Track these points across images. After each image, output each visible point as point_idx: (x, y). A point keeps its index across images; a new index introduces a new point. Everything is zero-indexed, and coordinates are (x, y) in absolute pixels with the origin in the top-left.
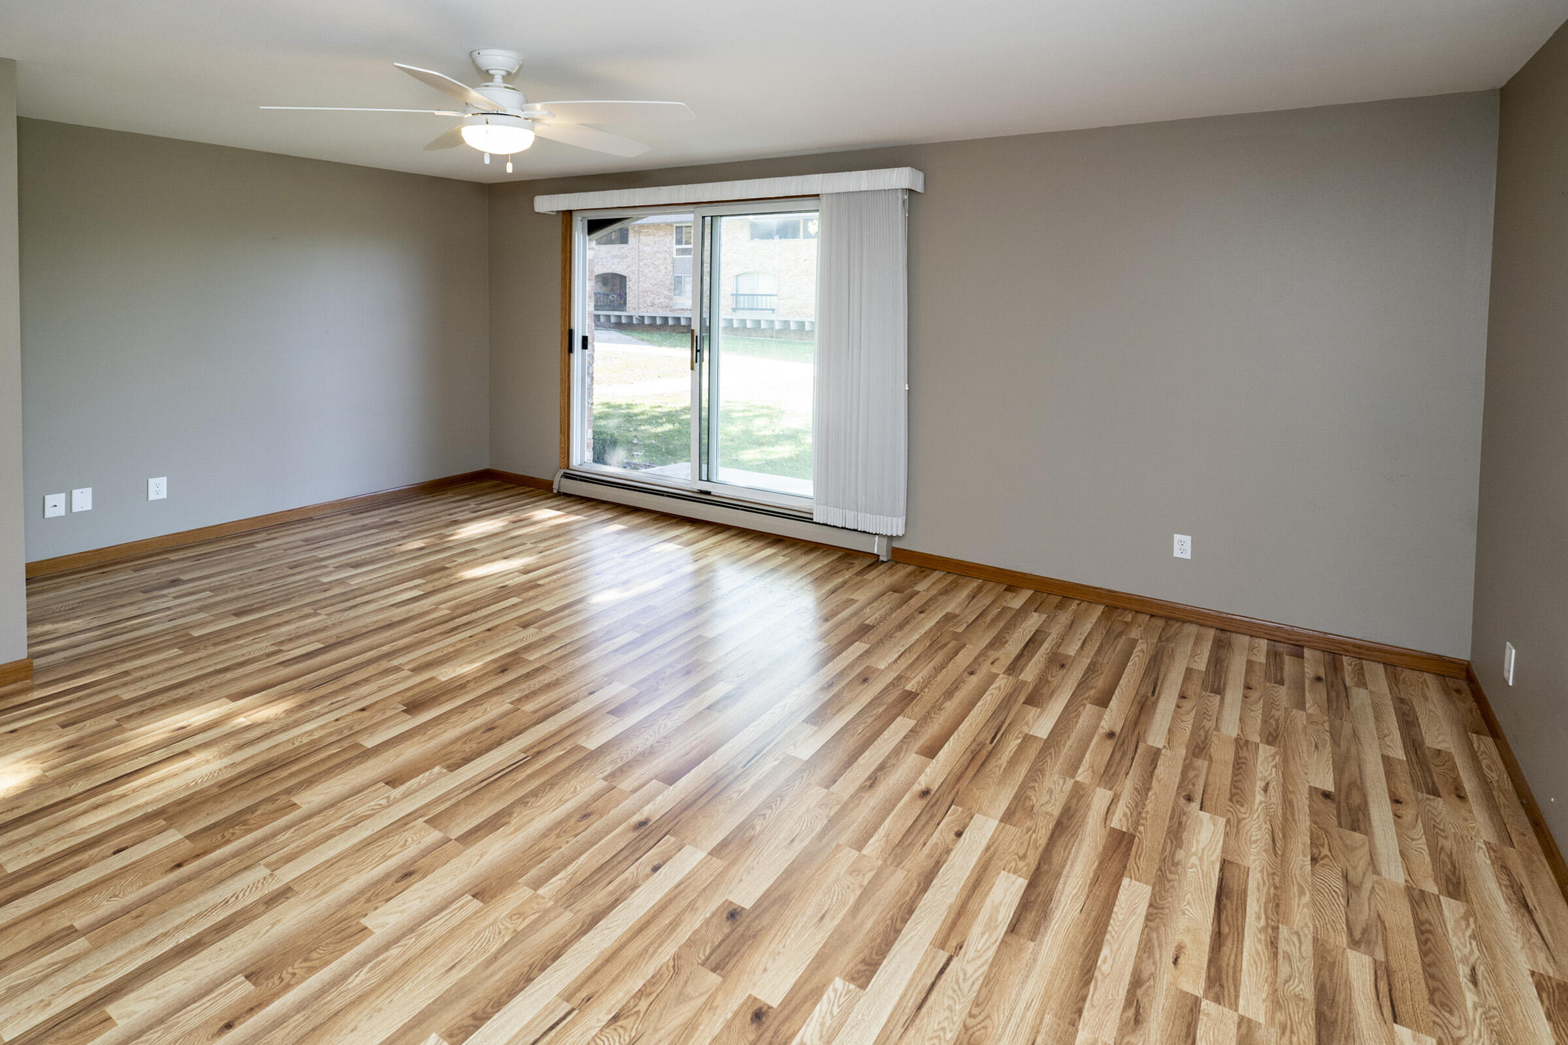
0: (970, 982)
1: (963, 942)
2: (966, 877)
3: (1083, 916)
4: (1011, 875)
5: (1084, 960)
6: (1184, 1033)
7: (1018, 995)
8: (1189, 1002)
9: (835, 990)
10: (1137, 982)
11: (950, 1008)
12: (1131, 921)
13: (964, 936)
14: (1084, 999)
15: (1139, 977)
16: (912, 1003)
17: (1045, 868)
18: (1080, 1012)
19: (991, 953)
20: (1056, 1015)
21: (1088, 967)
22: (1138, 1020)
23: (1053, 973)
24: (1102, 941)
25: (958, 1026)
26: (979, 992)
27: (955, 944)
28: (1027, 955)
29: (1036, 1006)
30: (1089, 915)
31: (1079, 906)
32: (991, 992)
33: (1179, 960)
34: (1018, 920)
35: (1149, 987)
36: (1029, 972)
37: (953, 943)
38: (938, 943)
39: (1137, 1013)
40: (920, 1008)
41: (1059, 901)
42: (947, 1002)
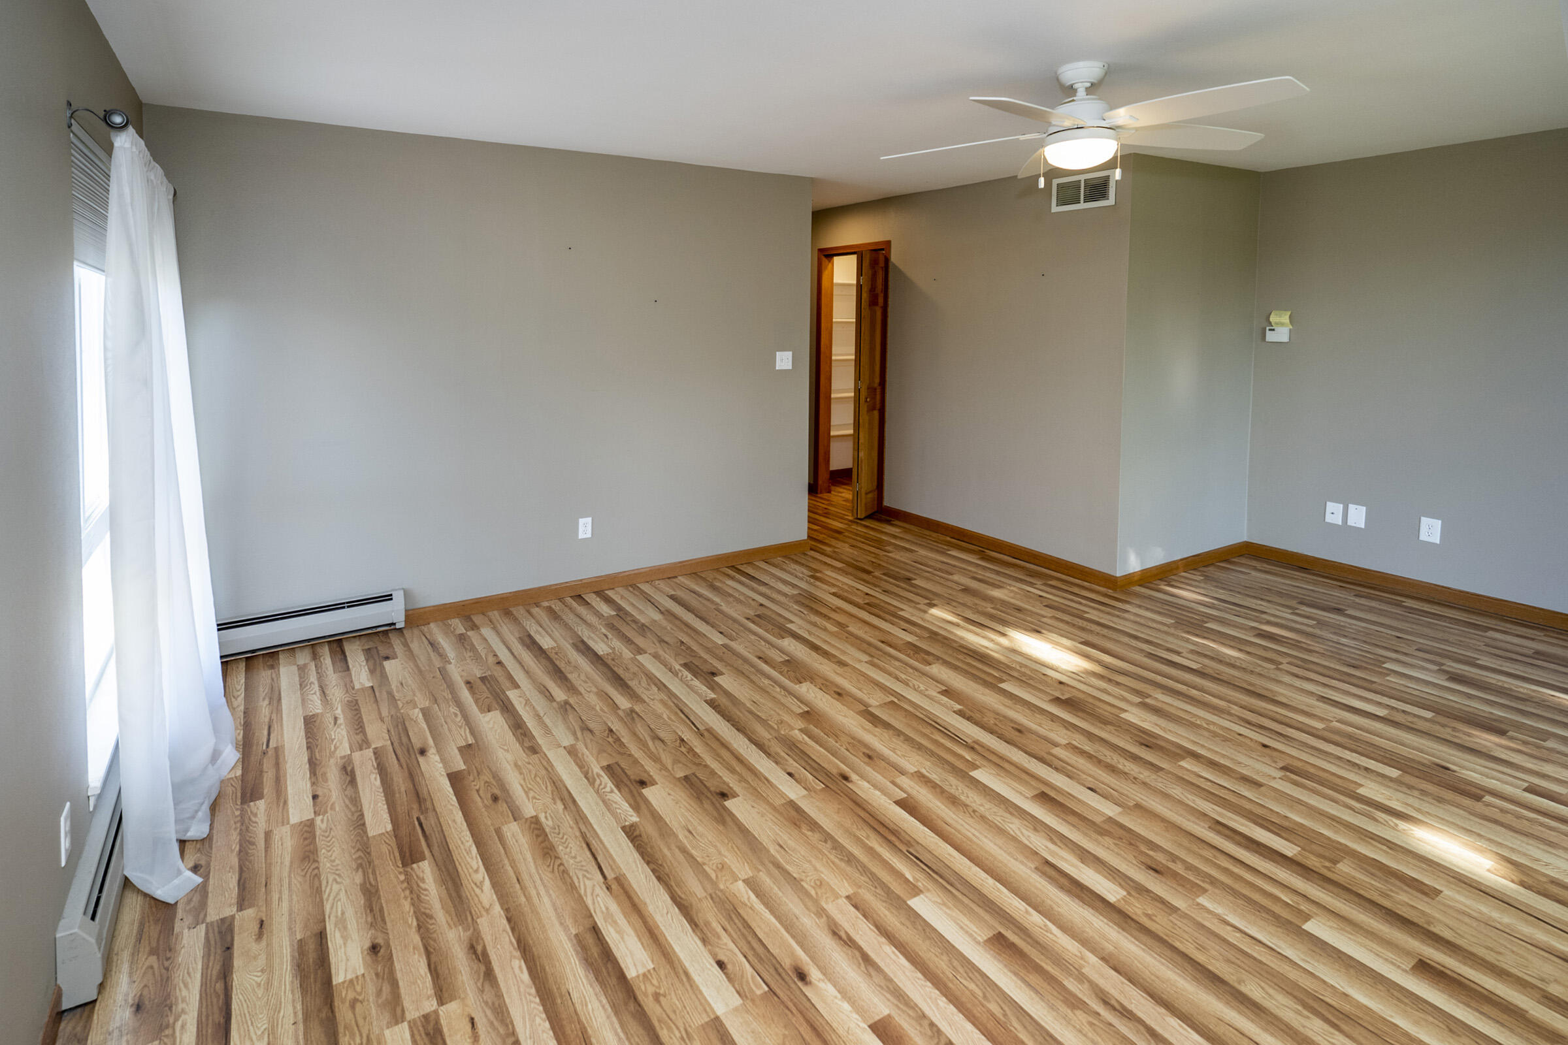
0: (581, 877)
1: (611, 893)
2: (667, 934)
3: (564, 991)
4: (645, 970)
5: (533, 956)
6: (439, 968)
7: (550, 896)
8: (446, 995)
9: (632, 816)
10: (489, 975)
11: (575, 857)
12: (528, 1026)
13: (616, 897)
14: (513, 929)
15: (490, 980)
16: (594, 843)
17: (632, 1006)
18: (509, 920)
19: (589, 902)
20: (520, 905)
21: (527, 953)
22: (472, 948)
23: (544, 927)
24: (534, 983)
25: (562, 855)
26: (570, 878)
27: (613, 887)
28: (569, 922)
29: (535, 900)
30: (561, 996)
31: (575, 996)
32: (565, 883)
33: (470, 1025)
34: (599, 939)
35: (478, 980)
36: (557, 913)
37: (614, 886)
38: (622, 878)
39: (475, 953)
40: (588, 845)
41: (591, 986)
42: (579, 859)
